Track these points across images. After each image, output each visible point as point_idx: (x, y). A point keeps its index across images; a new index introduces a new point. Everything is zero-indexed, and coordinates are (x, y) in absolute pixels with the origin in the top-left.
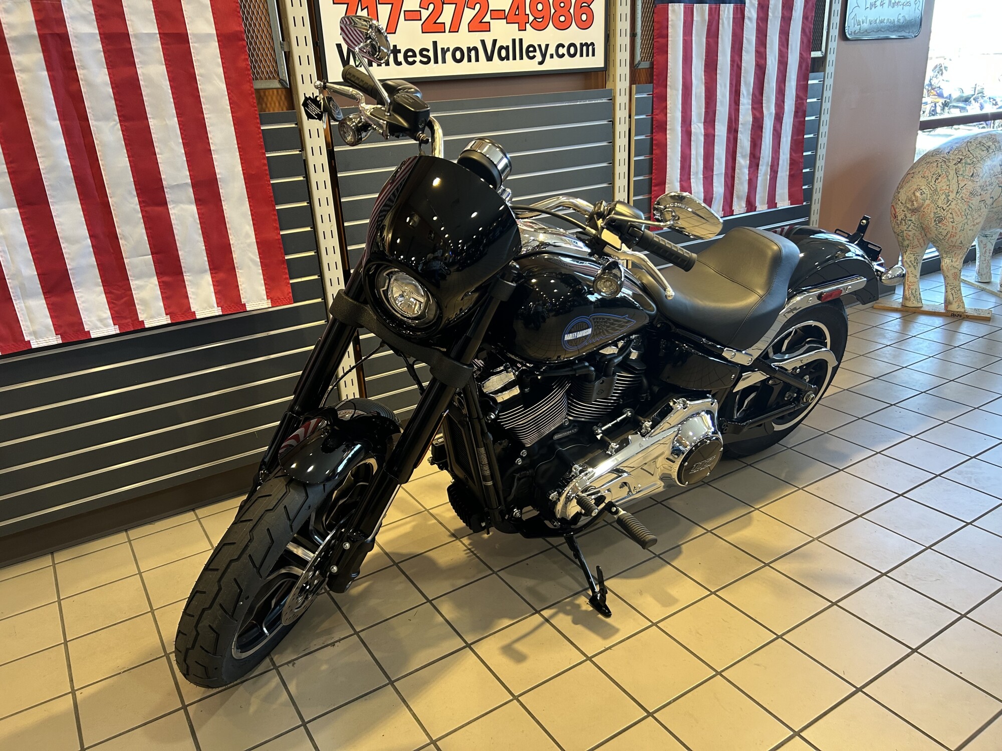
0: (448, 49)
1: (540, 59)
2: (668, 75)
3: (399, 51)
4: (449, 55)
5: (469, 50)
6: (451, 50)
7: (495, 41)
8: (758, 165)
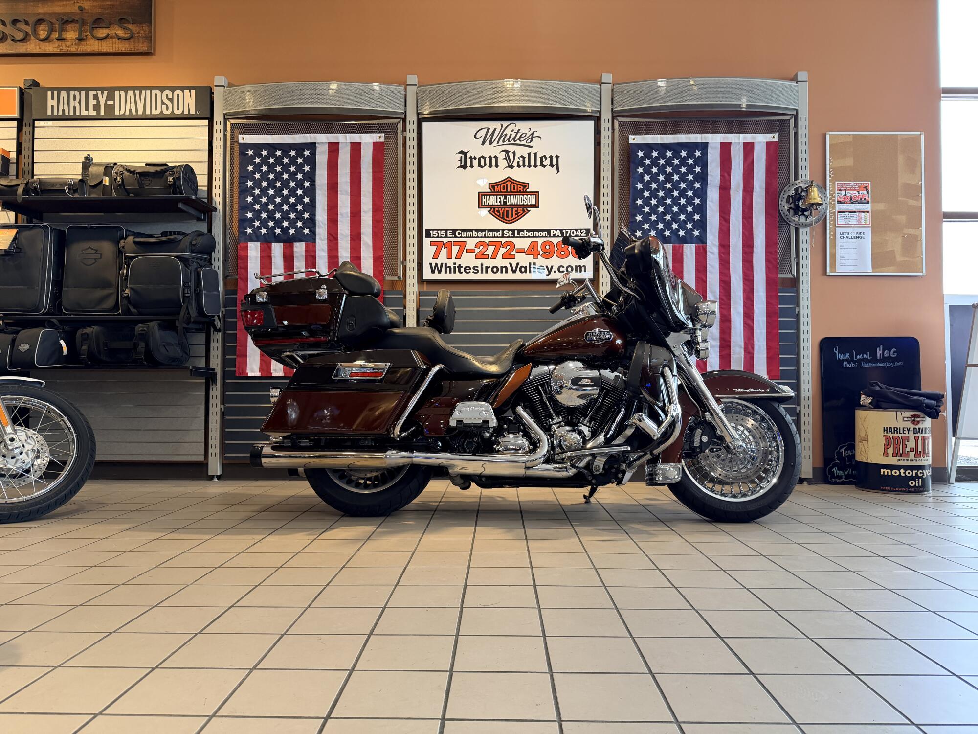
0: (489, 267)
1: (548, 273)
3: (462, 267)
4: (489, 270)
5: (502, 267)
6: (491, 267)
7: (518, 264)
8: (730, 347)
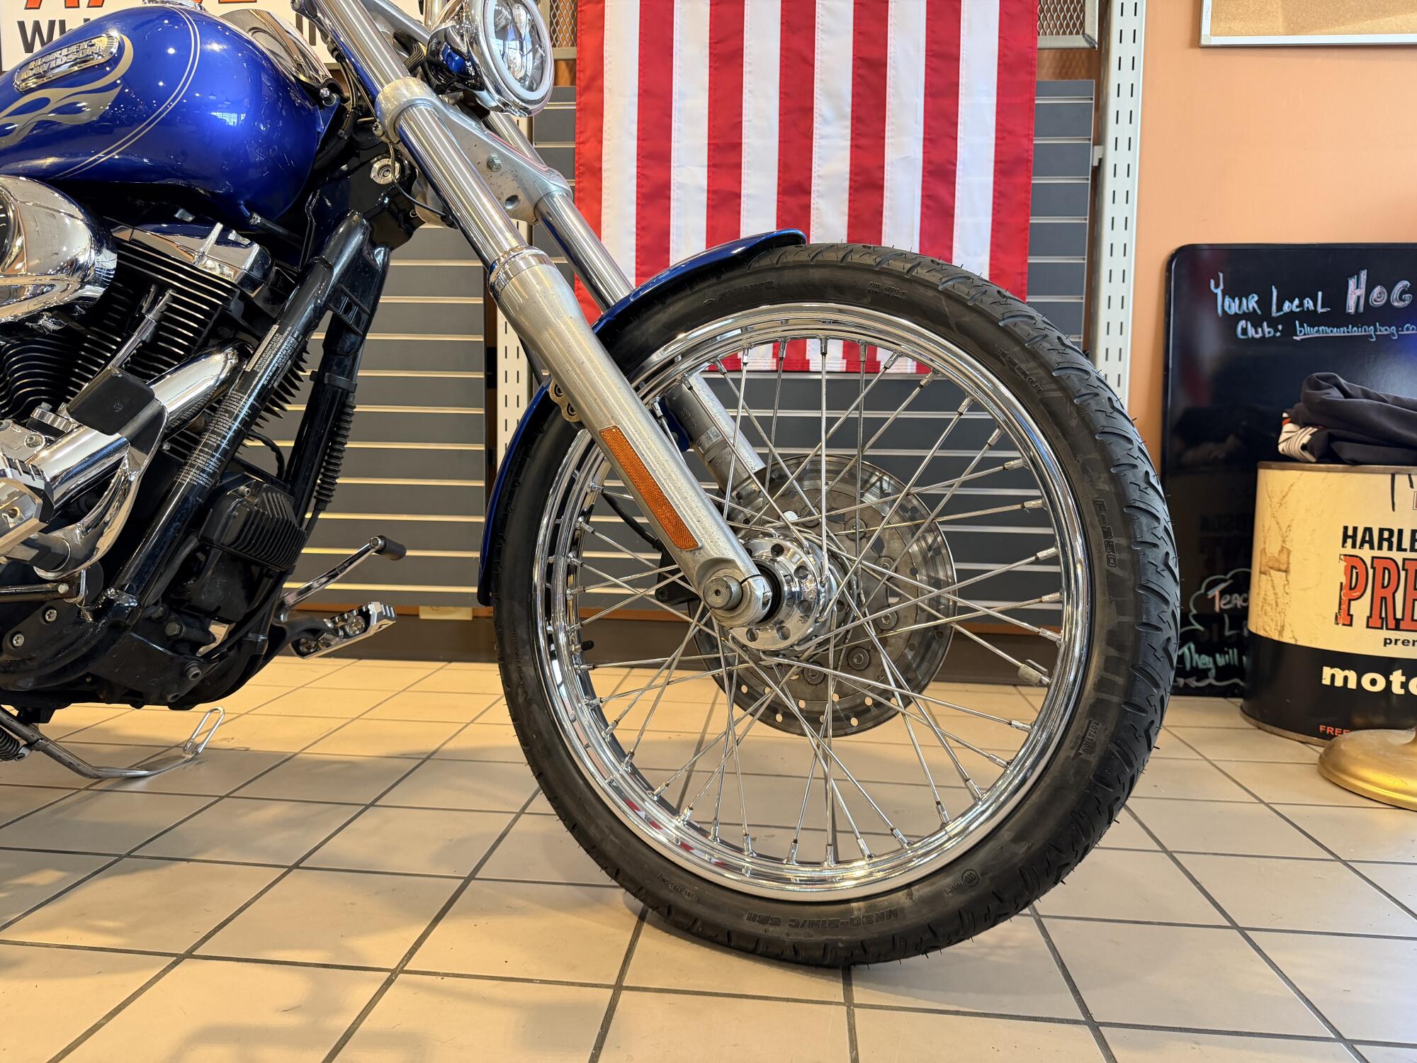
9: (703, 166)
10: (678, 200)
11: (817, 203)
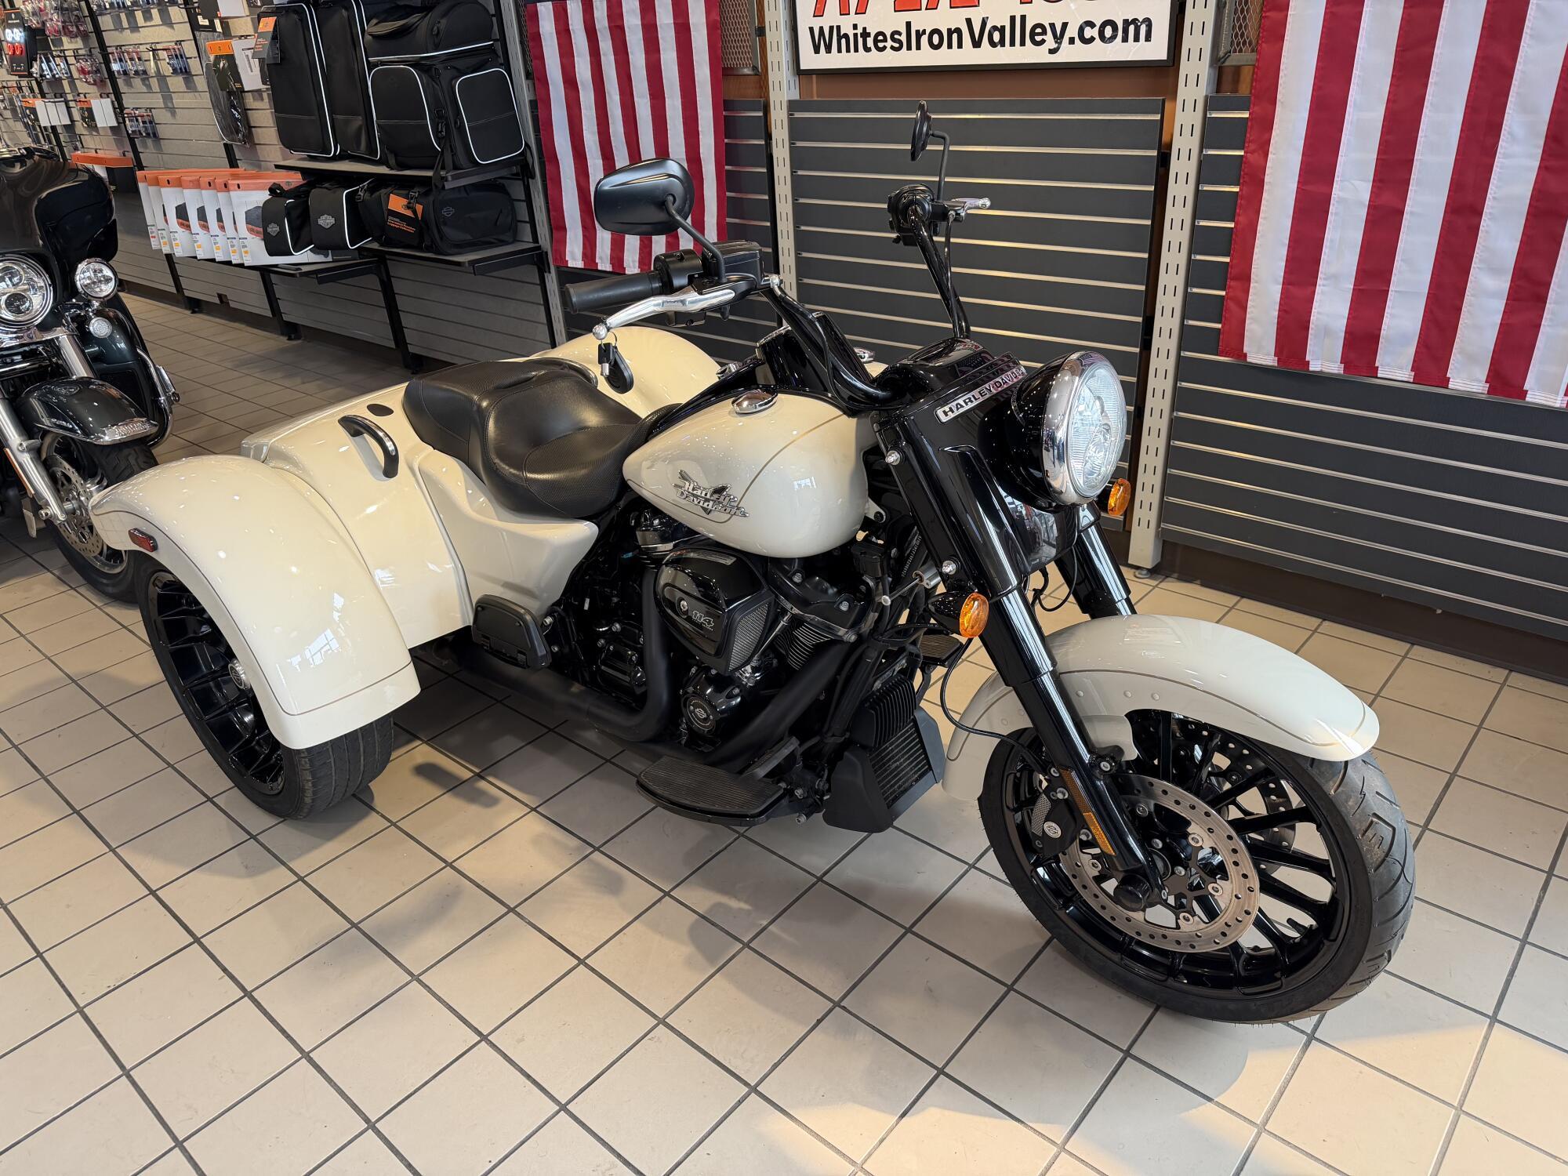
2: (1281, 81)
9: (1369, 181)
10: (1336, 214)
11: (1487, 225)
